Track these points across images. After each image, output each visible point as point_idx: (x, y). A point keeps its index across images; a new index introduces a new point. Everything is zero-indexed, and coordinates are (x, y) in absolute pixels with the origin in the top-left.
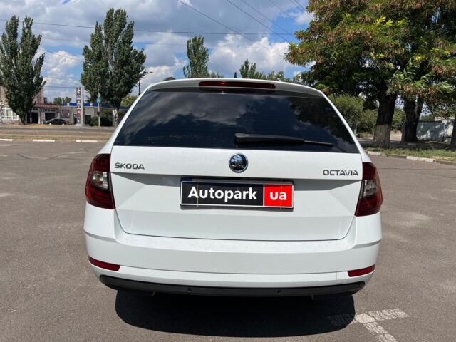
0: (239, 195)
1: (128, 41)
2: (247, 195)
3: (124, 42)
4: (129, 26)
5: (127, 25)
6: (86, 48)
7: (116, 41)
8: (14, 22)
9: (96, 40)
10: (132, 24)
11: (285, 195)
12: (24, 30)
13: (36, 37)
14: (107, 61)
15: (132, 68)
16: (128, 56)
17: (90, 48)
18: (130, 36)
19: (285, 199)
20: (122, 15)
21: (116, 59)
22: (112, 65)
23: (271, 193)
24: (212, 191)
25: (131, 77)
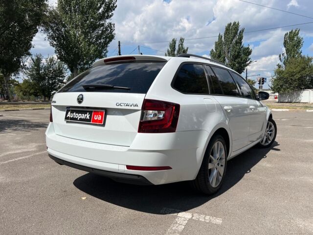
0: (83, 116)
1: (239, 42)
2: (86, 116)
3: (237, 43)
4: (240, 32)
5: (239, 32)
6: (212, 50)
7: (231, 43)
8: (174, 42)
9: (219, 45)
10: (243, 31)
11: (100, 117)
12: (179, 46)
13: (186, 48)
14: (224, 58)
15: (241, 60)
16: (239, 52)
17: (214, 51)
18: (241, 39)
19: (100, 119)
20: (236, 26)
21: (231, 55)
22: (228, 59)
23: (95, 116)
24: (75, 114)
25: (240, 66)
